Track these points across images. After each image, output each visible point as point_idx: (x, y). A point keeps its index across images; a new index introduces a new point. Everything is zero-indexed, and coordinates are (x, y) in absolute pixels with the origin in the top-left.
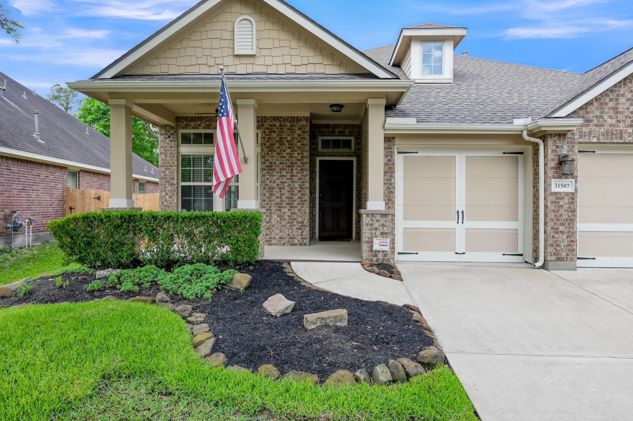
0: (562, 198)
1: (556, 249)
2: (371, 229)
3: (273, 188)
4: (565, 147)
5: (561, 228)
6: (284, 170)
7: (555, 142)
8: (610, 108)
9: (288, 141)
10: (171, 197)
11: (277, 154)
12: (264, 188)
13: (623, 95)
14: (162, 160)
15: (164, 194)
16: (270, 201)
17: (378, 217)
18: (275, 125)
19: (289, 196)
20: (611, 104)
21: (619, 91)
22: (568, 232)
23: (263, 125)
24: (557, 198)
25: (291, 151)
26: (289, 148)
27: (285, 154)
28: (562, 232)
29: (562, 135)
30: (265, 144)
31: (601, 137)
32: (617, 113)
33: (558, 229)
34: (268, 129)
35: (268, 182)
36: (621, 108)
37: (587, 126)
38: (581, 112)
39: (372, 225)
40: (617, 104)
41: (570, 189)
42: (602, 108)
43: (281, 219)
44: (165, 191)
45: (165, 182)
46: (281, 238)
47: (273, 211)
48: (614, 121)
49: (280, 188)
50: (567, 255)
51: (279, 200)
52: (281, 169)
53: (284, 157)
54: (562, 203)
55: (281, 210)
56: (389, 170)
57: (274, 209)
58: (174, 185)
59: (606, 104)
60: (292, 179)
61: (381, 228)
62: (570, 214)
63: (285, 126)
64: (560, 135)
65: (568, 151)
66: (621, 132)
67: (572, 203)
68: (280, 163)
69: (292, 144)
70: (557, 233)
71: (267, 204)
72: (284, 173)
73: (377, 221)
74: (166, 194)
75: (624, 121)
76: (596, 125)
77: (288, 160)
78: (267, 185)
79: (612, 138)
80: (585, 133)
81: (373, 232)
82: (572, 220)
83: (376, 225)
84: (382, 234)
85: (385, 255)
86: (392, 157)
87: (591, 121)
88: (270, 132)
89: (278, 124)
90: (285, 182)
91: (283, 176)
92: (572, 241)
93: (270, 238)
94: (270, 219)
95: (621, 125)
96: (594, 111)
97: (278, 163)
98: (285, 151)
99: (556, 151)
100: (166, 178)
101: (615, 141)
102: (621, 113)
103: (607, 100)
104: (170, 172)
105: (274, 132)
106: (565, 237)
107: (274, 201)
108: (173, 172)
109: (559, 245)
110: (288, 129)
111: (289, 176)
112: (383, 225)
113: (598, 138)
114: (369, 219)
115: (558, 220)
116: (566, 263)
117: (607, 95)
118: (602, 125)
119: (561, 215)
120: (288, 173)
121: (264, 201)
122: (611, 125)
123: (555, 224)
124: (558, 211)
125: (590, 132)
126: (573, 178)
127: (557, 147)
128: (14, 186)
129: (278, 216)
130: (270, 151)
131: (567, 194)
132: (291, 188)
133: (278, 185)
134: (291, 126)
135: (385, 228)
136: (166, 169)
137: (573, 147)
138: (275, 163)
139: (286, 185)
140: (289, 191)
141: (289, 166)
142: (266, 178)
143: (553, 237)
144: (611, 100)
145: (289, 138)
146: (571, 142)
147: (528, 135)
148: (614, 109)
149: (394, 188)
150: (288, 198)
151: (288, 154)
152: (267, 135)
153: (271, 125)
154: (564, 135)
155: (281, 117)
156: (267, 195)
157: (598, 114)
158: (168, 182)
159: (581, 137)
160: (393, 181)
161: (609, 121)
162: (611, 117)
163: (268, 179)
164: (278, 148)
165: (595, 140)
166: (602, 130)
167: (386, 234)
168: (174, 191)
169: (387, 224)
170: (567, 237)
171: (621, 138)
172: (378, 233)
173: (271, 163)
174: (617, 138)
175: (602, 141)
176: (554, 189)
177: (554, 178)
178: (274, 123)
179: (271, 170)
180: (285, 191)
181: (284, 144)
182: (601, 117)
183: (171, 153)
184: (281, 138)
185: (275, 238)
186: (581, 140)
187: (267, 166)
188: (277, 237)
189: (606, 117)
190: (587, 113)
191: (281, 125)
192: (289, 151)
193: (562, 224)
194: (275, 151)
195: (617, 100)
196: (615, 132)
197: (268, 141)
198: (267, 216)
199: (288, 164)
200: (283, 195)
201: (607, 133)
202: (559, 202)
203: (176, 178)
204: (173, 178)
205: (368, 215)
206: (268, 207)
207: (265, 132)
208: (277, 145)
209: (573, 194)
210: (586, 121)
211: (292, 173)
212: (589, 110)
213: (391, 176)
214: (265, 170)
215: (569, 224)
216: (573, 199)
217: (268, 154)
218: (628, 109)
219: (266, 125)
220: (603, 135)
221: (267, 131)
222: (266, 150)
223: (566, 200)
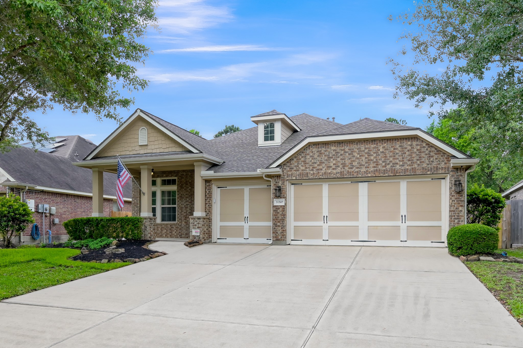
0: (279, 209)
1: (276, 235)
2: (193, 225)
3: (183, 208)
4: (280, 182)
5: (278, 224)
6: (187, 198)
7: (275, 180)
8: (302, 161)
9: (190, 183)
10: (137, 213)
11: (185, 189)
12: (179, 208)
13: (308, 154)
14: (133, 194)
15: (134, 212)
16: (181, 214)
17: (196, 220)
18: (183, 175)
19: (190, 212)
20: (303, 159)
21: (306, 152)
22: (282, 226)
23: (178, 175)
24: (276, 209)
25: (191, 188)
26: (190, 186)
27: (188, 190)
28: (279, 226)
29: (278, 176)
30: (179, 185)
31: (297, 177)
32: (305, 163)
33: (277, 224)
34: (180, 176)
35: (180, 205)
36: (307, 161)
37: (291, 171)
38: (288, 164)
39: (194, 223)
40: (305, 159)
41: (283, 204)
42: (298, 162)
43: (186, 224)
44: (134, 210)
45: (135, 206)
46: (186, 234)
47: (183, 220)
48: (304, 168)
49: (186, 208)
50: (281, 237)
51: (185, 214)
52: (186, 198)
53: (188, 191)
54: (279, 211)
55: (186, 219)
56: (208, 197)
57: (183, 219)
58: (138, 207)
59: (300, 159)
60: (191, 203)
61: (197, 225)
62: (283, 217)
63: (188, 175)
64: (277, 176)
65: (282, 184)
66: (307, 174)
67: (284, 211)
68: (186, 195)
69: (191, 184)
70: (276, 226)
71: (180, 216)
72: (188, 199)
73: (196, 221)
74: (135, 212)
75: (309, 168)
76: (295, 171)
77: (190, 193)
78: (180, 206)
79: (303, 177)
80: (289, 175)
81: (194, 227)
82: (283, 220)
83: (196, 223)
84: (198, 227)
85: (199, 238)
86: (210, 190)
87: (293, 168)
88: (181, 178)
89: (185, 174)
90: (188, 205)
91: (187, 201)
92: (284, 230)
93: (181, 234)
94: (181, 224)
95: (307, 170)
96: (294, 163)
97: (185, 194)
98: (188, 188)
99: (276, 185)
100: (135, 204)
101: (304, 178)
102: (307, 163)
103: (300, 157)
104: (137, 201)
105: (183, 178)
106: (280, 229)
107: (183, 214)
108: (138, 201)
109: (277, 233)
110: (190, 176)
111: (190, 201)
112: (199, 223)
113: (296, 177)
114: (192, 220)
115: (277, 220)
116: (281, 242)
117: (300, 155)
118: (298, 170)
119: (278, 217)
120: (189, 199)
121: (179, 214)
122: (302, 170)
123: (276, 221)
124: (277, 215)
125: (292, 174)
126: (284, 198)
127: (276, 182)
128: (78, 210)
129: (185, 223)
130: (181, 188)
131: (281, 206)
132: (191, 208)
133: (185, 206)
134: (191, 174)
135: (199, 225)
136: (135, 199)
137: (284, 182)
138: (183, 195)
139: (189, 206)
140: (190, 209)
141: (190, 196)
142: (179, 202)
143: (275, 228)
144: (302, 157)
145: (190, 181)
146: (283, 180)
147: (265, 177)
148: (304, 161)
149: (212, 205)
150: (189, 213)
151: (190, 189)
152: (180, 180)
153: (182, 175)
154: (280, 176)
155: (186, 170)
156: (180, 211)
157: (296, 165)
158: (136, 206)
159: (287, 177)
160: (211, 202)
161: (302, 168)
162: (302, 166)
163: (180, 203)
164: (185, 186)
165: (294, 178)
166: (298, 173)
167: (200, 227)
168: (138, 210)
169: (200, 223)
170: (281, 228)
171: (307, 177)
172: (196, 227)
173: (182, 195)
174: (305, 177)
175: (298, 178)
176: (276, 204)
177: (275, 198)
178: (183, 173)
179: (181, 198)
180: (188, 209)
181: (188, 184)
182: (298, 166)
183: (137, 191)
184: (186, 181)
185: (183, 234)
186: (287, 179)
187: (180, 196)
188: (185, 233)
189: (300, 166)
190: (291, 164)
191: (186, 174)
192: (190, 188)
193: (279, 222)
194: (183, 188)
195: (305, 157)
196: (304, 174)
197: (180, 183)
198: (180, 223)
199: (190, 195)
200: (187, 211)
201: (300, 174)
202: (277, 211)
203: (139, 204)
204: (138, 204)
205: (192, 218)
206: (180, 218)
207: (179, 178)
208: (185, 185)
209: (284, 206)
210: (290, 169)
211: (191, 199)
212: (292, 163)
213: (210, 200)
214: (179, 198)
215: (282, 222)
216: (284, 209)
217: (180, 190)
218: (311, 161)
219: (179, 175)
220: (298, 176)
221: (180, 178)
222: (179, 188)
223: (281, 209)
